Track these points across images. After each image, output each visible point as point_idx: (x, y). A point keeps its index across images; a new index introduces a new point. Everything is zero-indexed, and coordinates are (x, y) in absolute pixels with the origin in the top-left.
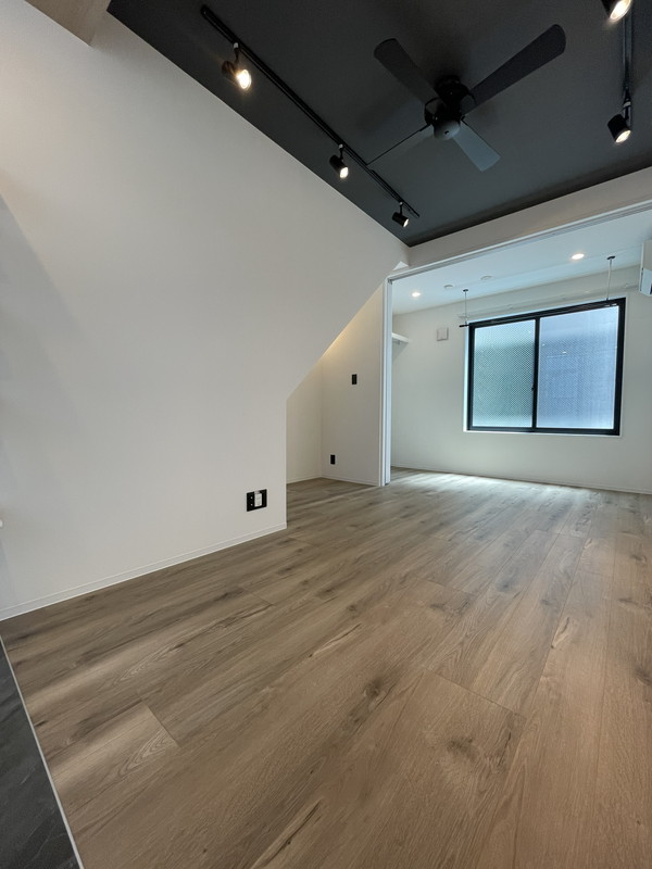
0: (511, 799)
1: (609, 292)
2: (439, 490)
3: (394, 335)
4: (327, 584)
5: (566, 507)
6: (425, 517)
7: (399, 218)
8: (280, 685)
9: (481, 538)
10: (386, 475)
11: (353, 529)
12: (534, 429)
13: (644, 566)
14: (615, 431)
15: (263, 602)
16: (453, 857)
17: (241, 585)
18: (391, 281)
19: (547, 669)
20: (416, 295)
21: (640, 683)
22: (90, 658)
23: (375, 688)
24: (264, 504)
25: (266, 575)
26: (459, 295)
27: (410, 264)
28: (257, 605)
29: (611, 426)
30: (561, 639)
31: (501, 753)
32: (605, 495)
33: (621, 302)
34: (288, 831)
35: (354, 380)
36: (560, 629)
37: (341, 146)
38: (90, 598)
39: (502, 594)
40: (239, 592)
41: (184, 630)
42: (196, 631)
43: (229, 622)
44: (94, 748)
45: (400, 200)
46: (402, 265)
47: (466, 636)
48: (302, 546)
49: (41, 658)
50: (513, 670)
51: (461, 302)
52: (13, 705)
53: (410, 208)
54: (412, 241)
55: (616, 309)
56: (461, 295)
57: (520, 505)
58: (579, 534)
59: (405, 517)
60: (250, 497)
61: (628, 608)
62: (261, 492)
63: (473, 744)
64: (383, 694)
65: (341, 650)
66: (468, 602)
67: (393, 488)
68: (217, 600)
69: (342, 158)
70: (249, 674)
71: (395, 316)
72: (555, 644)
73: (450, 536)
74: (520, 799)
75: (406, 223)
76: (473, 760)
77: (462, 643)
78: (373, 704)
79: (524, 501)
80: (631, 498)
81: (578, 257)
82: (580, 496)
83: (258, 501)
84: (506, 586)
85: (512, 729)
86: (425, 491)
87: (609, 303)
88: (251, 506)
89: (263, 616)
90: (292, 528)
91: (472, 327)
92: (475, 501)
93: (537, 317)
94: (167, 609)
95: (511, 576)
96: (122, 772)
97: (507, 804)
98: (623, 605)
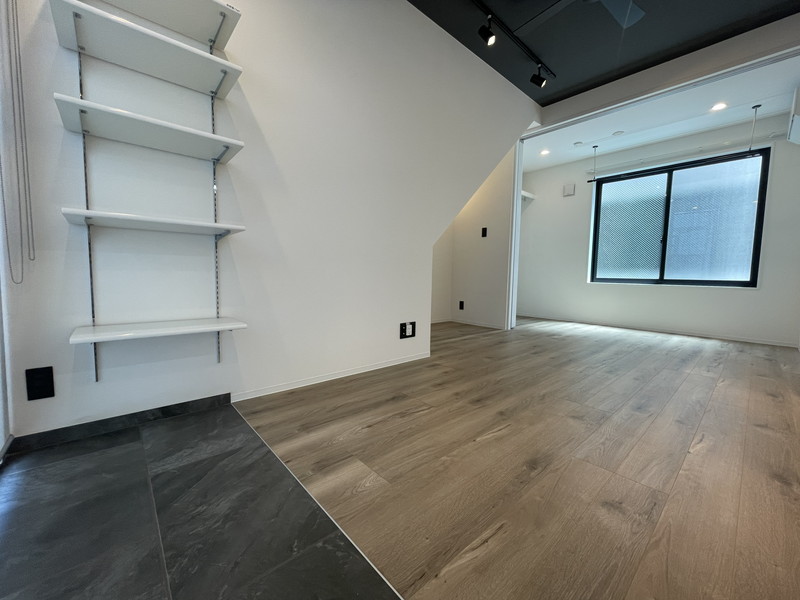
0: (660, 539)
1: (752, 141)
2: (564, 335)
3: (524, 193)
4: (475, 396)
5: (694, 354)
6: (553, 355)
7: (537, 80)
8: (454, 456)
9: (610, 372)
10: (512, 322)
11: (489, 360)
12: (661, 281)
13: (780, 402)
14: (753, 283)
15: (425, 404)
16: (616, 565)
17: (405, 392)
18: (522, 140)
19: (685, 466)
20: (545, 152)
21: (777, 483)
22: (307, 428)
23: (533, 464)
24: (413, 335)
25: (420, 388)
26: (589, 151)
27: (543, 123)
28: (421, 406)
29: (747, 278)
30: (697, 448)
31: (649, 513)
32: (738, 345)
33: (765, 153)
34: (485, 535)
35: (484, 232)
36: (696, 440)
37: (490, 16)
38: (292, 393)
39: (638, 413)
40: (404, 397)
41: (369, 417)
42: (380, 419)
43: (403, 415)
44: (329, 478)
45: (539, 61)
46: (535, 124)
47: (607, 439)
48: (447, 370)
49: (272, 425)
50: (654, 463)
51: (591, 158)
52: (264, 450)
53: (548, 70)
54: (545, 102)
55: (759, 160)
56: (590, 152)
57: (647, 350)
58: (711, 375)
59: (535, 353)
60: (403, 327)
61: (764, 431)
62: (411, 323)
63: (624, 505)
64: (540, 469)
65: (498, 439)
66: (604, 417)
67: (518, 332)
68: (388, 401)
69: (490, 27)
70: (429, 447)
71: (525, 174)
72: (691, 451)
73: (580, 369)
74: (669, 540)
75: (544, 84)
76: (624, 514)
77: (603, 444)
78: (533, 474)
79: (650, 347)
80: (767, 348)
81: (720, 106)
82: (710, 345)
83: (409, 331)
84: (639, 408)
85: (656, 500)
86: (550, 335)
87: (752, 153)
88: (403, 335)
89: (426, 414)
90: (435, 356)
91: (600, 183)
92: (601, 345)
93: (670, 170)
94: (353, 403)
95: (643, 401)
96: (354, 492)
97: (657, 542)
98: (758, 429)
